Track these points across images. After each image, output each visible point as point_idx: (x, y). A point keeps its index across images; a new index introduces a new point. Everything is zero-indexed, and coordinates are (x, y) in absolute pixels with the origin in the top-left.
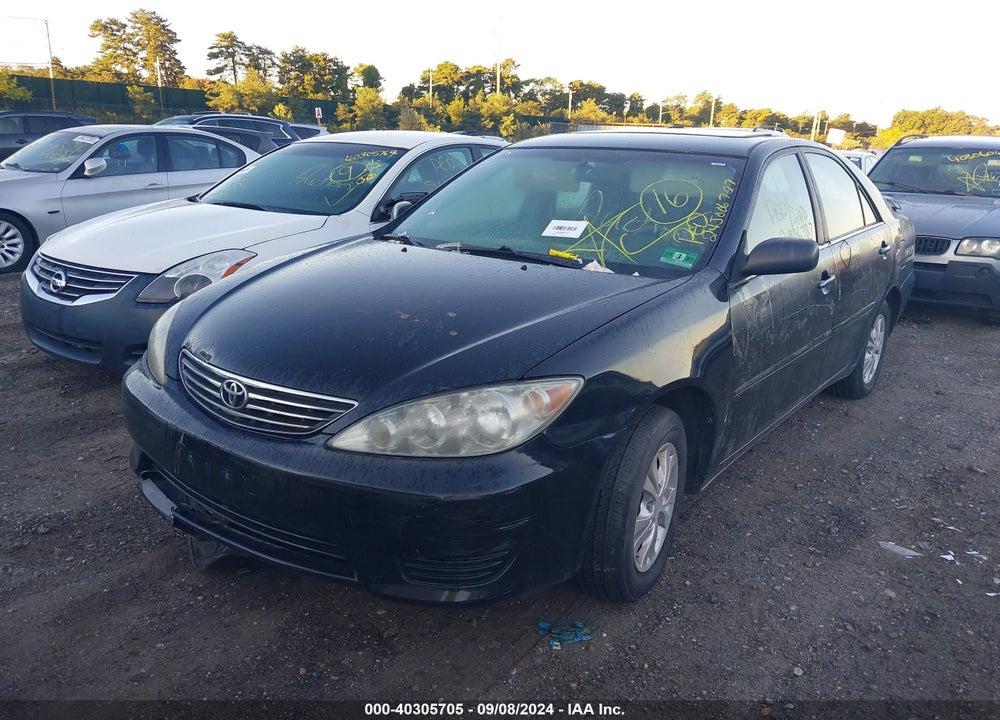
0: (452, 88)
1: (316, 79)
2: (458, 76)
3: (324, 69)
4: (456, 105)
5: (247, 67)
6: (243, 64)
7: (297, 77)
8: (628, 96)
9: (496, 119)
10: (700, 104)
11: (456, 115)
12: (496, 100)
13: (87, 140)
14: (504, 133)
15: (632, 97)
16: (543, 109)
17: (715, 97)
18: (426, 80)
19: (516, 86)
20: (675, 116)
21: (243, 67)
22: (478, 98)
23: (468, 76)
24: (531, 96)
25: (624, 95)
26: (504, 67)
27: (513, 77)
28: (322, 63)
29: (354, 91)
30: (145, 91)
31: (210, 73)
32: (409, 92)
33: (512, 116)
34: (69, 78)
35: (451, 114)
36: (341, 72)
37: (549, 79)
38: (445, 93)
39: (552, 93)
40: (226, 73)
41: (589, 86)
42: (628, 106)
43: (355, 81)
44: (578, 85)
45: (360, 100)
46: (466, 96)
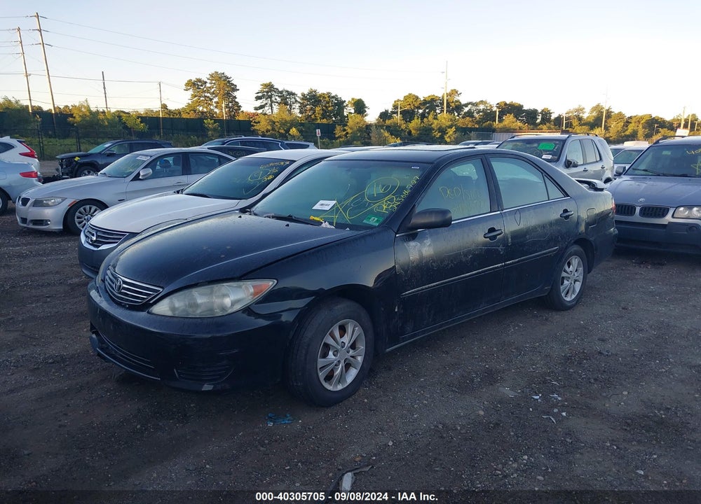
0: (413, 111)
1: (323, 110)
2: (418, 103)
3: (328, 103)
4: (415, 123)
5: (279, 104)
6: (277, 102)
7: (311, 109)
8: (540, 111)
9: (443, 131)
10: (595, 114)
11: (415, 130)
12: (444, 118)
13: (144, 158)
14: (448, 140)
15: (543, 111)
16: (478, 123)
17: (607, 108)
18: (395, 107)
19: (459, 107)
20: (575, 123)
21: (277, 104)
22: (431, 117)
23: (425, 102)
24: (470, 114)
25: (536, 110)
26: (450, 95)
27: (457, 101)
28: (327, 99)
29: (347, 117)
30: (215, 123)
31: (256, 109)
32: (384, 116)
33: (454, 129)
34: (172, 117)
35: (411, 129)
36: (340, 104)
37: (482, 102)
38: (408, 115)
39: (483, 111)
40: (266, 108)
41: (510, 105)
42: (540, 117)
43: (348, 110)
44: (503, 105)
45: (350, 123)
46: (423, 116)
